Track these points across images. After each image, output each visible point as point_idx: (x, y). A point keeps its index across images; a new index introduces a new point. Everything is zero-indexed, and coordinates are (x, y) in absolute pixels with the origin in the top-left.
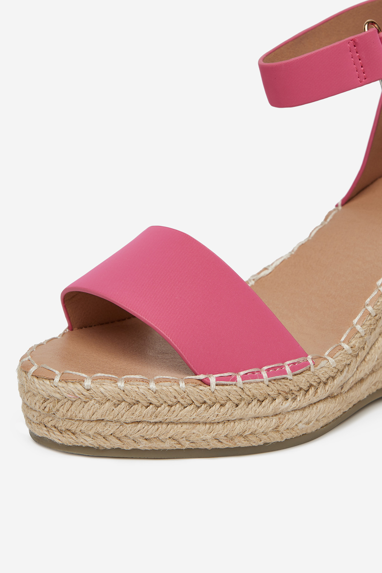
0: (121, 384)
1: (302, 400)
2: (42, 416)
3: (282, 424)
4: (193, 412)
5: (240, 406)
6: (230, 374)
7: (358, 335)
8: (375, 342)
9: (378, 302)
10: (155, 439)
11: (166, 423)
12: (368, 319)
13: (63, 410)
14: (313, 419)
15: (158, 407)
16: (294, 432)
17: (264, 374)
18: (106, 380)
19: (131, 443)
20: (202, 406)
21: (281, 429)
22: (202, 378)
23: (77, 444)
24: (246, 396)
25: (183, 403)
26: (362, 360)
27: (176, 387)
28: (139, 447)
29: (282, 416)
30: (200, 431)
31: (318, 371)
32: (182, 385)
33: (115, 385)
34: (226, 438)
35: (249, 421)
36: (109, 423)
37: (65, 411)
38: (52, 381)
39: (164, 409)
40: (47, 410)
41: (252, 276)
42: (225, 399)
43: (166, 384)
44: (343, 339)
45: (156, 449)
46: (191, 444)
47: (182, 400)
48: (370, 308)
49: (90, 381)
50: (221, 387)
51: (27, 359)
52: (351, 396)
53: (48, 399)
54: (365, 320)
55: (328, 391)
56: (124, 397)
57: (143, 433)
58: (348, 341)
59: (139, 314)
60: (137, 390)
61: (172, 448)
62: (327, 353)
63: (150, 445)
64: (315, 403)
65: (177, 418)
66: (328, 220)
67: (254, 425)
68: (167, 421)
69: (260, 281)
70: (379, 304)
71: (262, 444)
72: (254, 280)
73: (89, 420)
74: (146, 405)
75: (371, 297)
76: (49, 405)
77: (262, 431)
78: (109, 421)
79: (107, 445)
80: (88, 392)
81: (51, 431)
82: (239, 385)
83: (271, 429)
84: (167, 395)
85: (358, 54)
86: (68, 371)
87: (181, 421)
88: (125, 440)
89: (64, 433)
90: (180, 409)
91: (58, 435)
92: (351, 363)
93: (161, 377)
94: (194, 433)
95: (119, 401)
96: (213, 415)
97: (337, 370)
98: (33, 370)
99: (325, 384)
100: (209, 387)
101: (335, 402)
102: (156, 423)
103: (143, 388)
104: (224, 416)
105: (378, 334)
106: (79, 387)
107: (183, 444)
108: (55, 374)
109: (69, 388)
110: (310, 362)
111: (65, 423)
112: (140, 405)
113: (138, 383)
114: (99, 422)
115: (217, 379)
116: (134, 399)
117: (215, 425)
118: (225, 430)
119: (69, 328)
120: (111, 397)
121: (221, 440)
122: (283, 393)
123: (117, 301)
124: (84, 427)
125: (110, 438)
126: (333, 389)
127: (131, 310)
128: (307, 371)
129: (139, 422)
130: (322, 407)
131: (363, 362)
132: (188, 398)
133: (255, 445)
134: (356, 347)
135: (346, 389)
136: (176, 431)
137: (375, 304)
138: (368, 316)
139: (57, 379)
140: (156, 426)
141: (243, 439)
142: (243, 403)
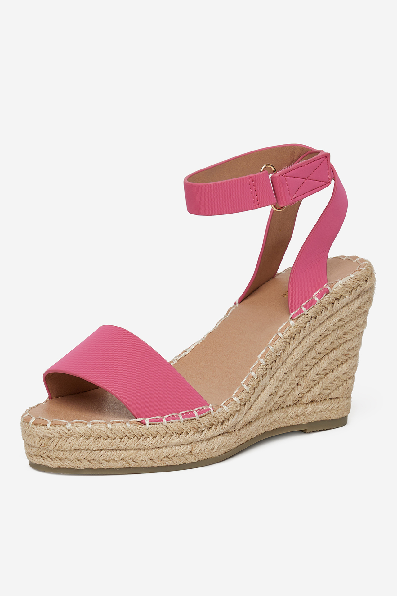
0: (90, 426)
1: (207, 434)
2: (40, 450)
3: (194, 450)
4: (136, 442)
5: (165, 438)
6: (159, 417)
7: (245, 392)
8: (258, 396)
9: (259, 369)
10: (112, 461)
11: (119, 450)
12: (252, 381)
13: (53, 445)
14: (215, 447)
15: (113, 439)
16: (203, 456)
17: (181, 417)
18: (80, 424)
19: (97, 464)
20: (141, 438)
21: (194, 453)
22: (141, 420)
23: (63, 467)
24: (169, 431)
25: (129, 436)
26: (249, 408)
27: (124, 426)
28: (102, 467)
29: (194, 445)
30: (141, 454)
31: (216, 415)
32: (128, 425)
33: (86, 426)
34: (157, 459)
35: (172, 448)
36: (83, 451)
37: (54, 445)
38: (46, 426)
39: (117, 440)
40: (43, 445)
41: (175, 357)
42: (156, 433)
43: (118, 424)
44: (234, 394)
45: (113, 468)
46: (136, 464)
47: (129, 434)
48: (253, 374)
49: (70, 424)
50: (153, 425)
51: (27, 415)
52: (242, 433)
53: (44, 438)
54: (250, 382)
55: (224, 428)
56: (92, 433)
57: (104, 457)
58: (237, 396)
59: (98, 383)
60: (100, 428)
61: (124, 467)
62: (223, 404)
63: (109, 465)
64: (216, 436)
65: (126, 446)
66: (229, 314)
67: (176, 450)
68: (120, 448)
69: (181, 360)
70: (259, 370)
71: (182, 464)
72: (176, 359)
73: (70, 450)
74: (106, 438)
75: (254, 366)
76: (44, 442)
77: (181, 454)
78: (83, 450)
79: (82, 466)
80: (69, 431)
81: (46, 459)
82: (164, 424)
83: (187, 453)
84: (119, 432)
85: (255, 187)
86: (56, 420)
87: (128, 448)
88: (93, 462)
89: (54, 459)
90: (127, 440)
91: (50, 462)
92: (240, 410)
93: (115, 420)
94: (137, 456)
95: (89, 436)
96: (148, 444)
97: (230, 414)
98: (32, 421)
99: (223, 423)
100: (145, 426)
101: (230, 436)
102: (112, 450)
103: (103, 427)
104: (156, 444)
105: (260, 391)
106: (64, 429)
107: (130, 464)
108: (47, 422)
109: (57, 429)
110: (211, 409)
111: (55, 453)
112: (102, 438)
113: (100, 424)
114: (77, 451)
115: (150, 420)
116: (98, 434)
117: (150, 450)
118: (157, 454)
119: (49, 397)
120: (84, 434)
121: (155, 461)
122: (193, 429)
123: (83, 377)
124: (67, 454)
125: (84, 461)
126: (228, 427)
127: (93, 381)
128: (209, 415)
129: (101, 450)
130: (221, 439)
131: (250, 410)
132: (132, 433)
133: (178, 464)
134: (243, 399)
135: (238, 427)
136: (125, 454)
137: (257, 370)
138: (251, 378)
139: (49, 425)
140: (113, 452)
141: (169, 460)
142: (167, 435)
